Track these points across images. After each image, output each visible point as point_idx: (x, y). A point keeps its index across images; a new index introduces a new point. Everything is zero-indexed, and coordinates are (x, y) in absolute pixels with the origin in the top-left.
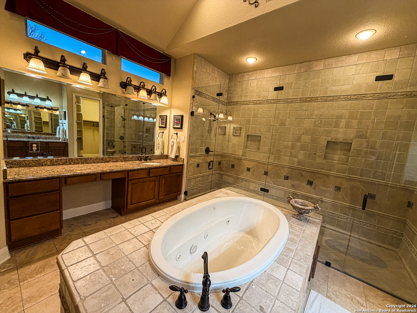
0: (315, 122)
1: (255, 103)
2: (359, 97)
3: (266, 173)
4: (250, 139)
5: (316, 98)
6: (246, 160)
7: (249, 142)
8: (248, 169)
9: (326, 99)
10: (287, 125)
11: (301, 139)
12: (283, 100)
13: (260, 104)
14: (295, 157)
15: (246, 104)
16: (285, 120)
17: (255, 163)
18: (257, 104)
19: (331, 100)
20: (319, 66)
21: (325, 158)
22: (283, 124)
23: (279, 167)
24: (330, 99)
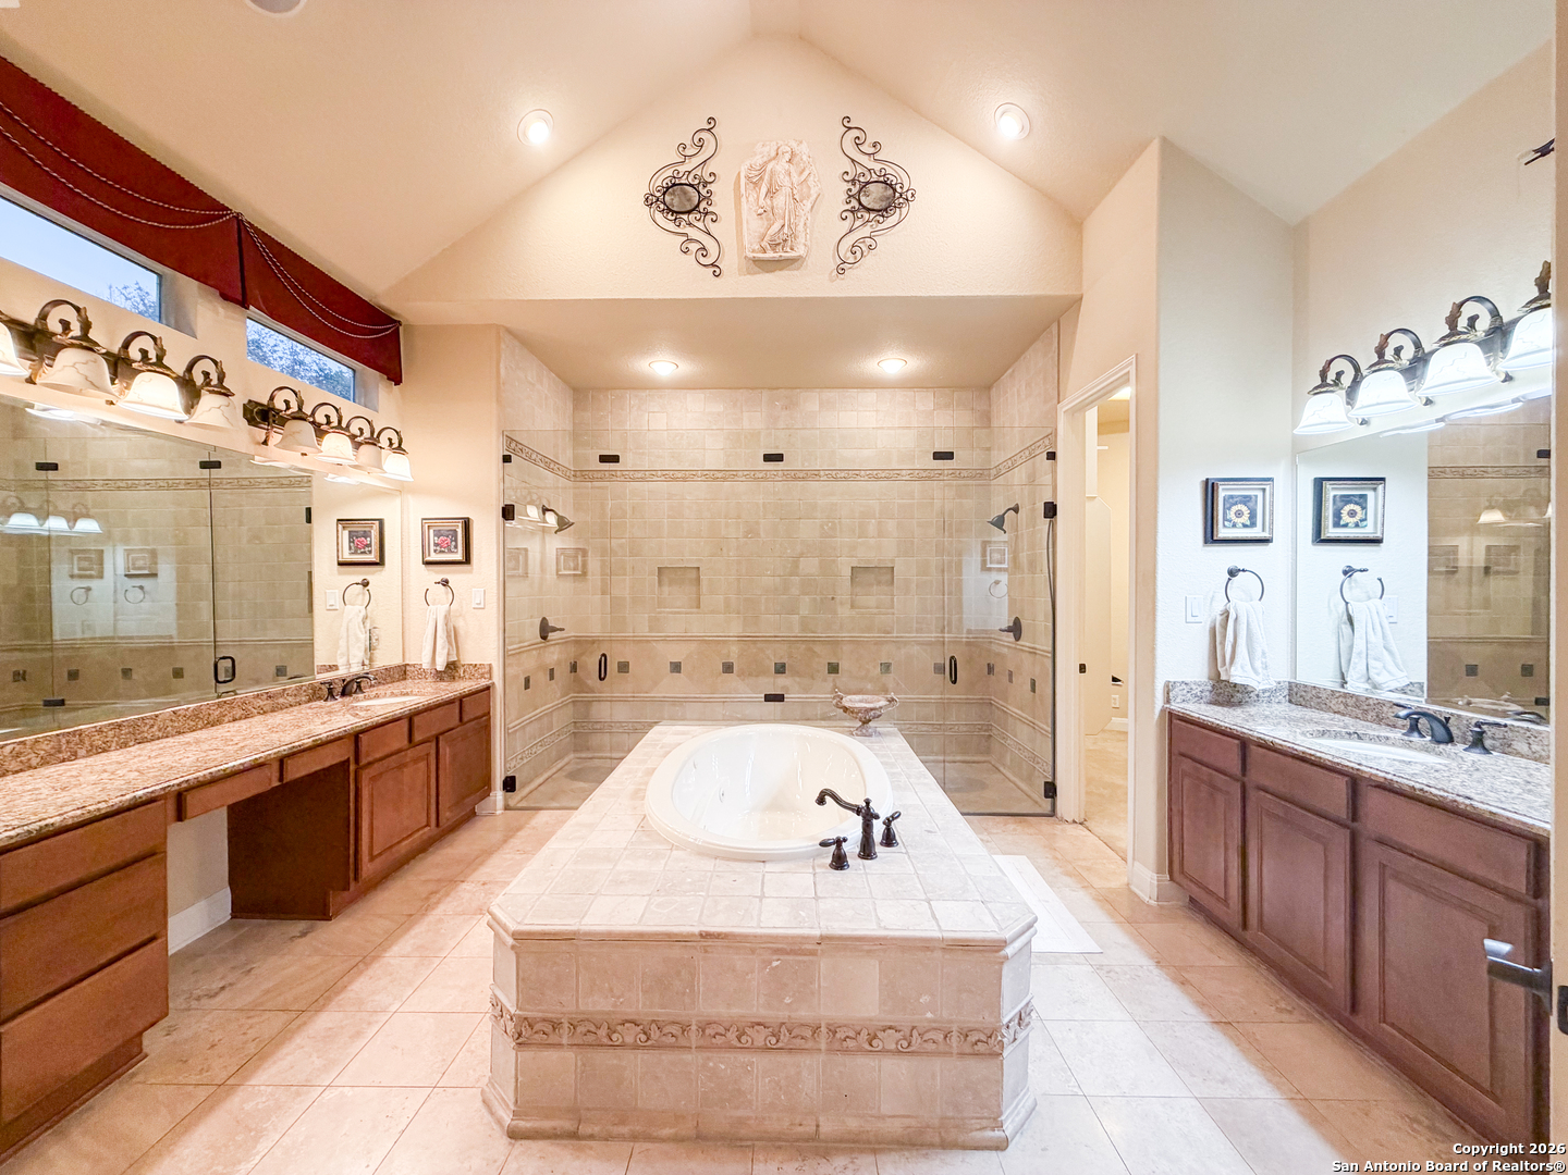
0: (822, 526)
1: (671, 476)
2: (891, 475)
3: (728, 668)
4: (665, 580)
5: (816, 473)
6: (665, 640)
7: (666, 589)
8: (676, 667)
9: (835, 476)
10: (762, 535)
11: (797, 567)
12: (746, 473)
13: (684, 480)
14: (793, 611)
15: (643, 480)
16: (757, 523)
17: (693, 646)
18: (675, 479)
19: (845, 479)
20: (811, 402)
21: (852, 607)
22: (751, 532)
23: (759, 645)
24: (843, 475)
